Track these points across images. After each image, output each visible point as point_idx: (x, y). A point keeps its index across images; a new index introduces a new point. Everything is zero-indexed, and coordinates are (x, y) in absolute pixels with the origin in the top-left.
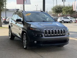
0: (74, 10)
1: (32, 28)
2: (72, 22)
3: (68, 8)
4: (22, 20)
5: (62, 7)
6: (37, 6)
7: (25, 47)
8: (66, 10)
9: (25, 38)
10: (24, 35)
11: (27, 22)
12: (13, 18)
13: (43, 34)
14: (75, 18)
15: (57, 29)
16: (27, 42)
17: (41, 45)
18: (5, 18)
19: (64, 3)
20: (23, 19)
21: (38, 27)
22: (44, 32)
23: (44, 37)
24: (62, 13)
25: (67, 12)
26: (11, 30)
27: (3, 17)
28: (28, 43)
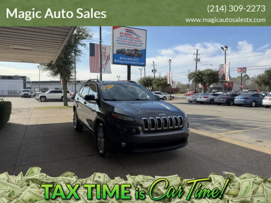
0: (168, 83)
1: (116, 115)
2: (166, 98)
3: (160, 81)
4: (96, 97)
5: (151, 79)
6: (119, 77)
7: (101, 152)
8: (157, 83)
9: (101, 134)
10: (99, 128)
11: (106, 102)
12: (80, 92)
13: (140, 128)
14: (169, 93)
15: (169, 117)
16: (105, 142)
17: (136, 151)
18: (74, 92)
19: (155, 73)
20: (99, 95)
21: (128, 113)
22: (143, 123)
23: (142, 135)
24: (151, 86)
25: (158, 86)
26: (76, 114)
27: (72, 92)
28: (107, 146)
